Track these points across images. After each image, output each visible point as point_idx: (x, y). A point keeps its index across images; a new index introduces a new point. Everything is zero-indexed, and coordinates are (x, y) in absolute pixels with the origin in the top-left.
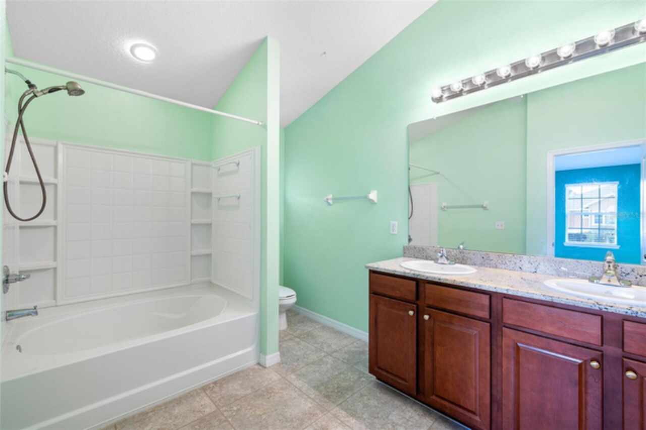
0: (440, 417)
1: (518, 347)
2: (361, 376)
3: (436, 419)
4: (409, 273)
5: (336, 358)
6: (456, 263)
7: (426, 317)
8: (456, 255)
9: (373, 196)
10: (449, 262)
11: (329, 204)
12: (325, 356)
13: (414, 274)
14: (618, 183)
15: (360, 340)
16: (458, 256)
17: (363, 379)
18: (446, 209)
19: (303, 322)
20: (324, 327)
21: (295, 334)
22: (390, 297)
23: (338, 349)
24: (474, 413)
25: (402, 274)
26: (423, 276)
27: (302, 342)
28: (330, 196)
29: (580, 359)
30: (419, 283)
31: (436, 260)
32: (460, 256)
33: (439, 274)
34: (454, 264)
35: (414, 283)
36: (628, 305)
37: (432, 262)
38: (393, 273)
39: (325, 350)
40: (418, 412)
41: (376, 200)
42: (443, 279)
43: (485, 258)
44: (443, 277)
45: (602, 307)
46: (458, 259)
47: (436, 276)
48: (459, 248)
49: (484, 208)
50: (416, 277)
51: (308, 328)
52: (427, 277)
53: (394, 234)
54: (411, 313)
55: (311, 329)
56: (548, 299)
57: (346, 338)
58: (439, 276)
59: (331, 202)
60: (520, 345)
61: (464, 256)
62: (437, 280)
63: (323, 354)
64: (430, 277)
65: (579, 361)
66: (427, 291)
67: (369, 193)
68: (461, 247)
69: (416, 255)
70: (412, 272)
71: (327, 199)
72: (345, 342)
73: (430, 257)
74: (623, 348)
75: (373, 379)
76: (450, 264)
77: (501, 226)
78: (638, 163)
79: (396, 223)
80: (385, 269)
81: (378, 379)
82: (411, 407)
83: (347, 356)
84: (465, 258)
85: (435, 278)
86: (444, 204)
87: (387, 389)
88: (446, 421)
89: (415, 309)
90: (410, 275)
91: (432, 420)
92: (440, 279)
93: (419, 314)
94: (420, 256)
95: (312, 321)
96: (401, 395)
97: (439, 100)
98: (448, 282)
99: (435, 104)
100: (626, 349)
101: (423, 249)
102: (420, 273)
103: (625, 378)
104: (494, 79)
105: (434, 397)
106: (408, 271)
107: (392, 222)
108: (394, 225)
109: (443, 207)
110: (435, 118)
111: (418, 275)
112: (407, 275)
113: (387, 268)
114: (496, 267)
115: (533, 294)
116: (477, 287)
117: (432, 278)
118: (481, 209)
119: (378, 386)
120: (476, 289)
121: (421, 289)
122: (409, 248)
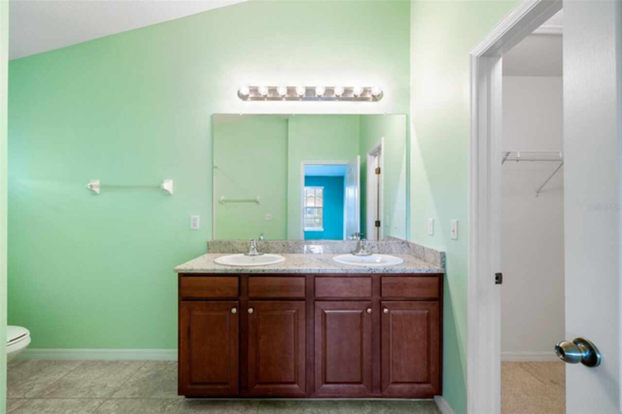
0: (261, 403)
1: (325, 313)
2: (165, 403)
3: (258, 407)
4: (230, 270)
5: (120, 398)
6: (264, 253)
7: (251, 310)
8: (262, 246)
9: (168, 185)
10: (259, 253)
11: (95, 194)
12: (101, 404)
13: (237, 270)
14: (323, 187)
15: (148, 361)
16: (263, 247)
17: (169, 406)
18: (223, 202)
19: (41, 370)
20: (86, 365)
21: (27, 395)
22: (207, 299)
23: (119, 385)
24: (293, 383)
25: (223, 272)
26: (247, 270)
27: (48, 402)
28: (96, 183)
29: (361, 309)
30: (242, 278)
31: (246, 253)
32: (265, 246)
33: (262, 266)
34: (262, 254)
35: (236, 279)
36: (383, 267)
37: (242, 255)
38: (212, 272)
39: (99, 394)
40: (240, 410)
41: (171, 191)
42: (266, 270)
43: (286, 246)
44: (266, 268)
45: (373, 271)
46: (263, 249)
47: (260, 268)
48: (260, 239)
49: (257, 202)
50: (239, 272)
51: (55, 376)
52: (251, 271)
53: (197, 230)
54: (234, 310)
55: (61, 375)
56: (345, 272)
57: (126, 365)
58: (263, 268)
59: (97, 190)
60: (326, 312)
61: (269, 246)
62: (262, 272)
63: (96, 403)
64: (254, 270)
65: (360, 311)
66: (251, 284)
67: (163, 182)
68: (262, 238)
69: (222, 250)
70: (235, 268)
71: (91, 186)
72: (127, 372)
73: (237, 250)
74: (381, 295)
75: (181, 400)
76: (259, 255)
77: (270, 217)
78: (342, 175)
79: (198, 217)
80: (202, 270)
81: (187, 396)
82: (233, 408)
83: (136, 389)
84: (269, 248)
85: (259, 270)
86: (223, 198)
87: (201, 403)
88: (266, 404)
89: (238, 306)
90: (232, 272)
91: (255, 410)
92: (264, 271)
93: (242, 309)
94: (227, 250)
95: (59, 363)
96: (217, 401)
97: (244, 98)
98: (271, 272)
99: (241, 101)
100: (383, 295)
101: (229, 243)
102: (244, 268)
103: (382, 313)
104: (291, 94)
105: (257, 386)
106: (229, 268)
107: (193, 216)
108: (195, 220)
109: (221, 200)
110: (241, 114)
111: (242, 270)
112: (229, 272)
113: (204, 268)
114: (294, 252)
115: (335, 270)
116: (297, 272)
117: (256, 270)
118: (254, 203)
119: (190, 405)
120: (296, 274)
121: (244, 284)
122: (214, 244)
